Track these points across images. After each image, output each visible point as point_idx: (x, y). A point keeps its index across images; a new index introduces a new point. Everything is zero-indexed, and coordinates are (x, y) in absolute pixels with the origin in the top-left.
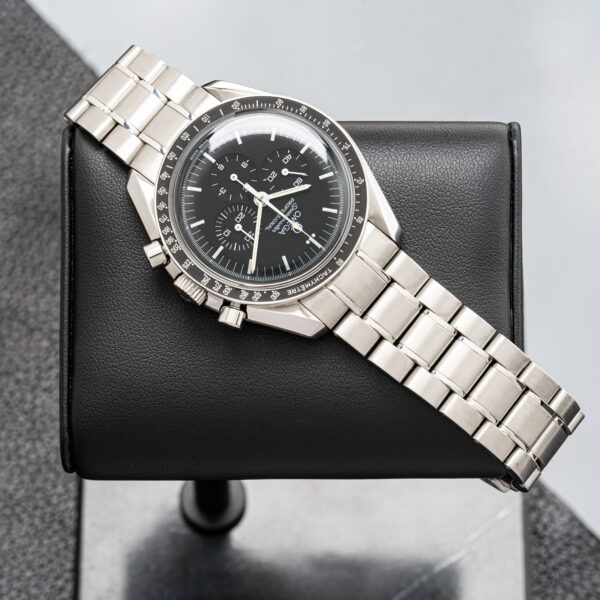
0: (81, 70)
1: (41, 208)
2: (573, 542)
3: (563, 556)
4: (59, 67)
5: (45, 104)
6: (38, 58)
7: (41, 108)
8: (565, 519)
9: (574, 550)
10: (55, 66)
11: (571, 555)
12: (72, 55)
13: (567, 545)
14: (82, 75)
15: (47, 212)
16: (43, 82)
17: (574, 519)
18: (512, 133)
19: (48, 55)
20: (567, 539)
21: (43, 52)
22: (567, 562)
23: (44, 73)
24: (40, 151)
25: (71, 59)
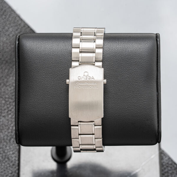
0: (15, 16)
1: (3, 59)
2: (169, 166)
3: (166, 170)
4: (8, 15)
5: (4, 26)
6: (2, 12)
7: (2, 28)
8: (167, 158)
9: (169, 168)
10: (7, 15)
11: (169, 170)
12: (13, 11)
13: (167, 167)
14: (15, 17)
15: (4, 60)
16: (3, 19)
17: (170, 158)
18: (157, 37)
19: (5, 11)
20: (167, 165)
21: (4, 10)
22: (167, 172)
23: (4, 17)
24: (2, 41)
25: (12, 12)
